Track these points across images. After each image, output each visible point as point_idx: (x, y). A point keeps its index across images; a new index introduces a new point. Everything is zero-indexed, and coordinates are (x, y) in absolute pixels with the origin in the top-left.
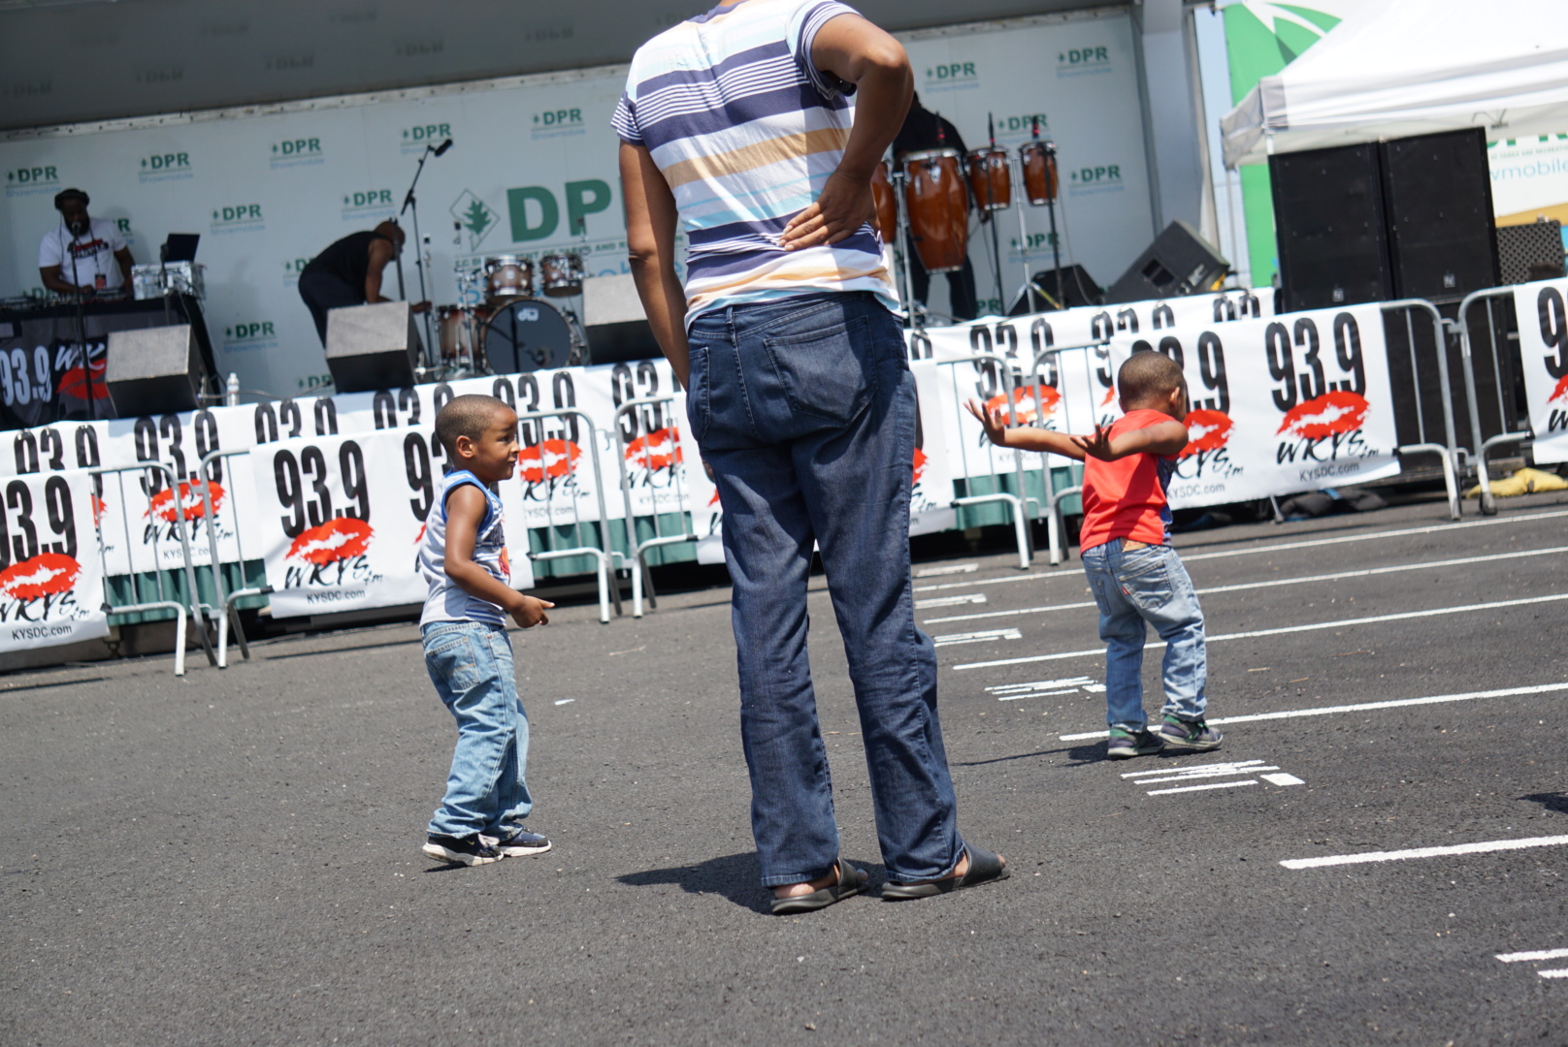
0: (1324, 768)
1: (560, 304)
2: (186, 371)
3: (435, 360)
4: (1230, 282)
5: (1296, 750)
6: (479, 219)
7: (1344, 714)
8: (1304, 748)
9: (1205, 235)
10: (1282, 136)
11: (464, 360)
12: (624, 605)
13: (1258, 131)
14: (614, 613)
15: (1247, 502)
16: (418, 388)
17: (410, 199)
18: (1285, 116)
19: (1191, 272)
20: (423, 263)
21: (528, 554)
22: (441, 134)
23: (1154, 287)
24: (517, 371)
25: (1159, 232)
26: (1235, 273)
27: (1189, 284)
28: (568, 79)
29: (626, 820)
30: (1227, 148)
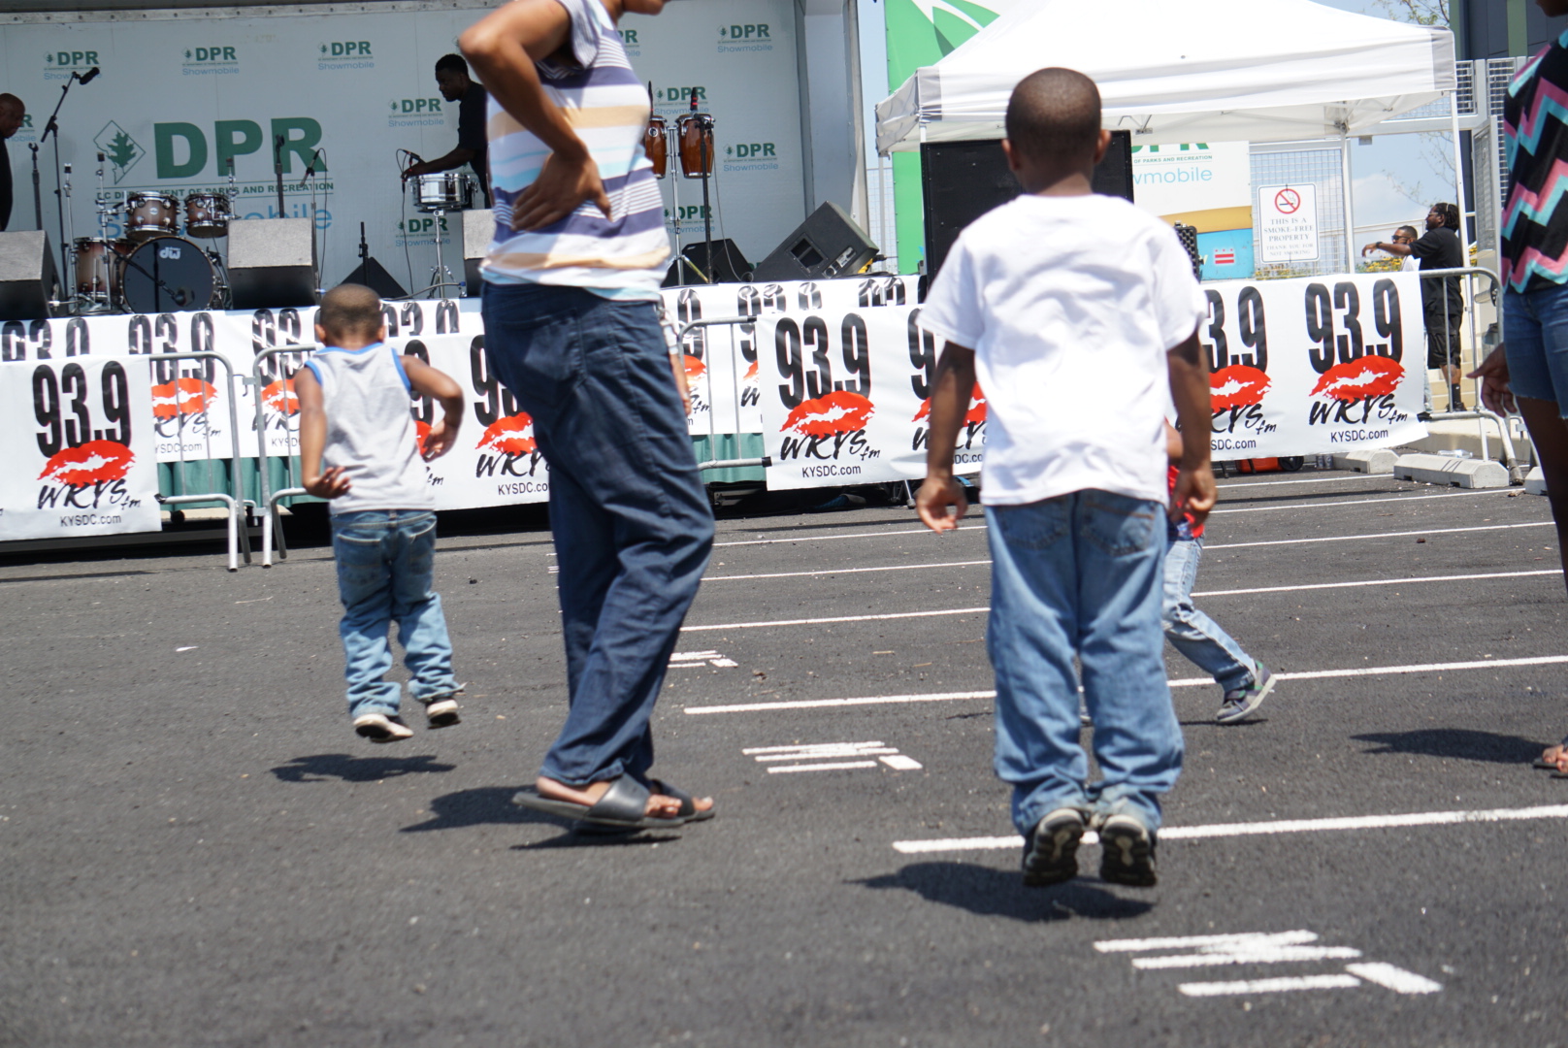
0: (941, 753)
1: (203, 244)
3: (70, 293)
4: (877, 267)
5: (915, 734)
6: (123, 152)
7: (964, 701)
8: (923, 732)
9: (855, 219)
10: (934, 126)
11: (101, 295)
12: (254, 556)
13: (914, 118)
14: (243, 562)
15: (882, 484)
16: (52, 322)
17: (52, 126)
18: (939, 106)
19: (840, 255)
20: (63, 193)
21: (157, 496)
22: (88, 63)
23: (803, 267)
24: (157, 311)
25: (810, 213)
26: (882, 258)
27: (836, 265)
28: (223, 16)
29: (243, 772)
30: (881, 134)
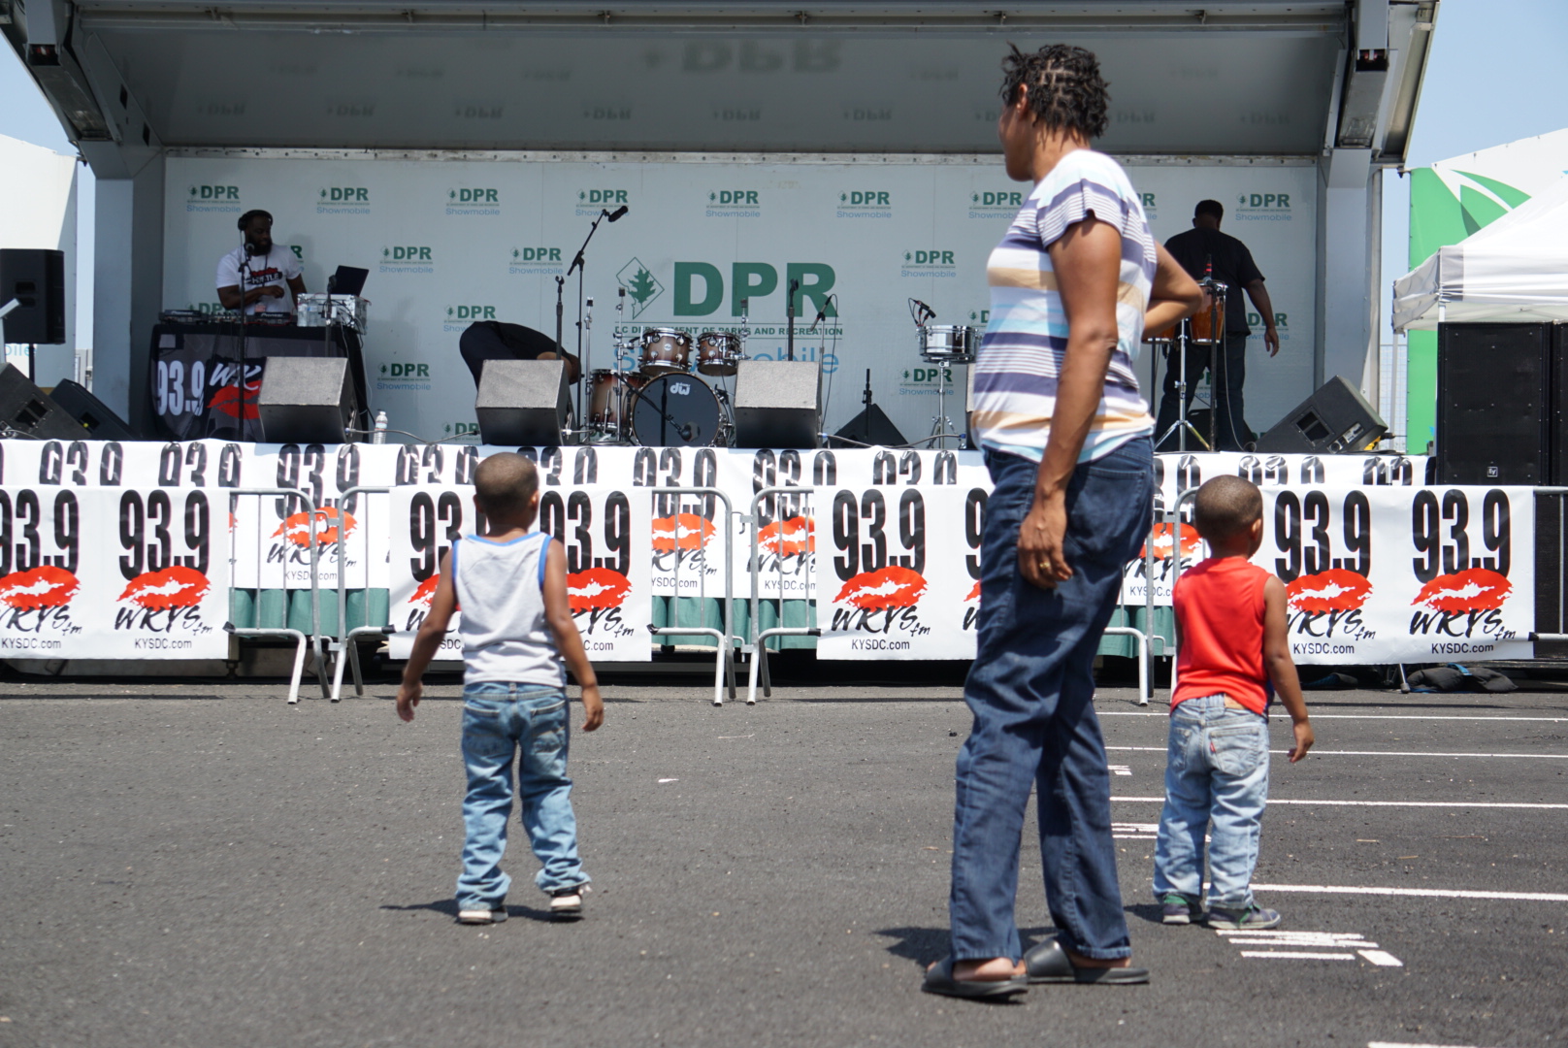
0: (1424, 952)
1: (711, 381)
2: (337, 403)
3: (582, 422)
4: (1384, 445)
5: (1397, 929)
6: (643, 288)
7: (1451, 899)
8: (1405, 929)
9: (1365, 394)
10: (1454, 306)
11: (611, 426)
12: (738, 690)
13: (1433, 296)
14: (727, 697)
15: (1375, 666)
16: (563, 449)
17: (579, 260)
18: (1461, 286)
19: (1347, 430)
20: (584, 325)
21: (650, 627)
22: (618, 201)
23: (1308, 440)
24: (663, 445)
25: (1319, 387)
26: (1390, 436)
27: (1342, 441)
28: (749, 161)
29: (715, 910)
30: (1397, 311)
